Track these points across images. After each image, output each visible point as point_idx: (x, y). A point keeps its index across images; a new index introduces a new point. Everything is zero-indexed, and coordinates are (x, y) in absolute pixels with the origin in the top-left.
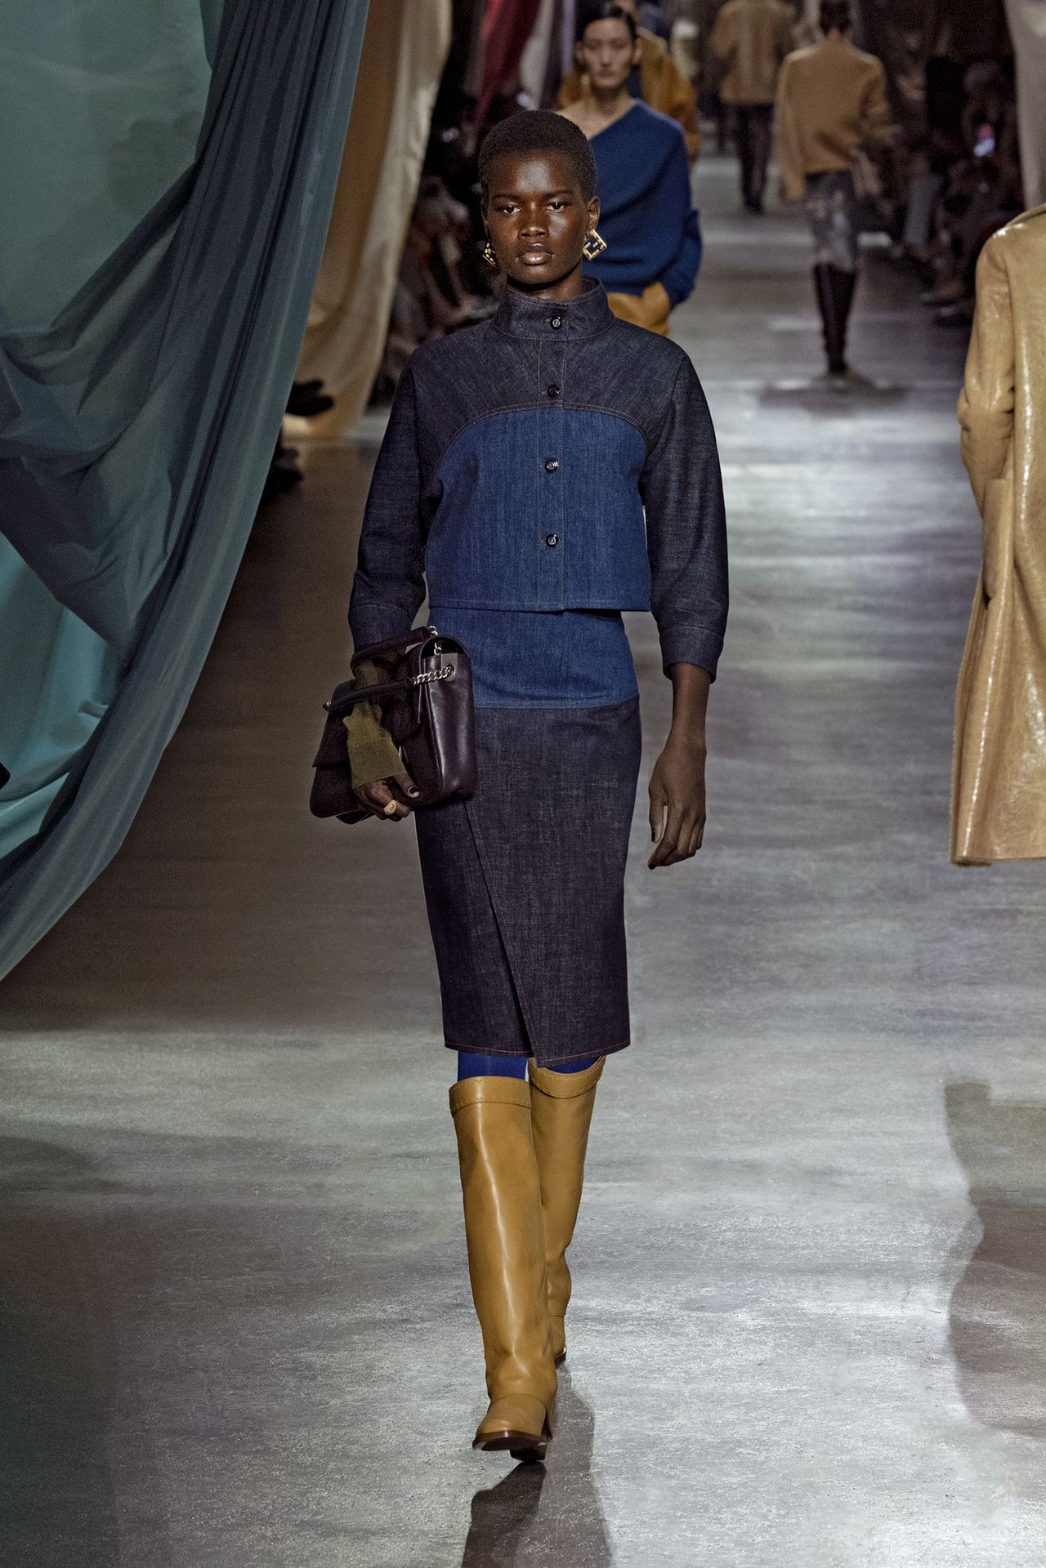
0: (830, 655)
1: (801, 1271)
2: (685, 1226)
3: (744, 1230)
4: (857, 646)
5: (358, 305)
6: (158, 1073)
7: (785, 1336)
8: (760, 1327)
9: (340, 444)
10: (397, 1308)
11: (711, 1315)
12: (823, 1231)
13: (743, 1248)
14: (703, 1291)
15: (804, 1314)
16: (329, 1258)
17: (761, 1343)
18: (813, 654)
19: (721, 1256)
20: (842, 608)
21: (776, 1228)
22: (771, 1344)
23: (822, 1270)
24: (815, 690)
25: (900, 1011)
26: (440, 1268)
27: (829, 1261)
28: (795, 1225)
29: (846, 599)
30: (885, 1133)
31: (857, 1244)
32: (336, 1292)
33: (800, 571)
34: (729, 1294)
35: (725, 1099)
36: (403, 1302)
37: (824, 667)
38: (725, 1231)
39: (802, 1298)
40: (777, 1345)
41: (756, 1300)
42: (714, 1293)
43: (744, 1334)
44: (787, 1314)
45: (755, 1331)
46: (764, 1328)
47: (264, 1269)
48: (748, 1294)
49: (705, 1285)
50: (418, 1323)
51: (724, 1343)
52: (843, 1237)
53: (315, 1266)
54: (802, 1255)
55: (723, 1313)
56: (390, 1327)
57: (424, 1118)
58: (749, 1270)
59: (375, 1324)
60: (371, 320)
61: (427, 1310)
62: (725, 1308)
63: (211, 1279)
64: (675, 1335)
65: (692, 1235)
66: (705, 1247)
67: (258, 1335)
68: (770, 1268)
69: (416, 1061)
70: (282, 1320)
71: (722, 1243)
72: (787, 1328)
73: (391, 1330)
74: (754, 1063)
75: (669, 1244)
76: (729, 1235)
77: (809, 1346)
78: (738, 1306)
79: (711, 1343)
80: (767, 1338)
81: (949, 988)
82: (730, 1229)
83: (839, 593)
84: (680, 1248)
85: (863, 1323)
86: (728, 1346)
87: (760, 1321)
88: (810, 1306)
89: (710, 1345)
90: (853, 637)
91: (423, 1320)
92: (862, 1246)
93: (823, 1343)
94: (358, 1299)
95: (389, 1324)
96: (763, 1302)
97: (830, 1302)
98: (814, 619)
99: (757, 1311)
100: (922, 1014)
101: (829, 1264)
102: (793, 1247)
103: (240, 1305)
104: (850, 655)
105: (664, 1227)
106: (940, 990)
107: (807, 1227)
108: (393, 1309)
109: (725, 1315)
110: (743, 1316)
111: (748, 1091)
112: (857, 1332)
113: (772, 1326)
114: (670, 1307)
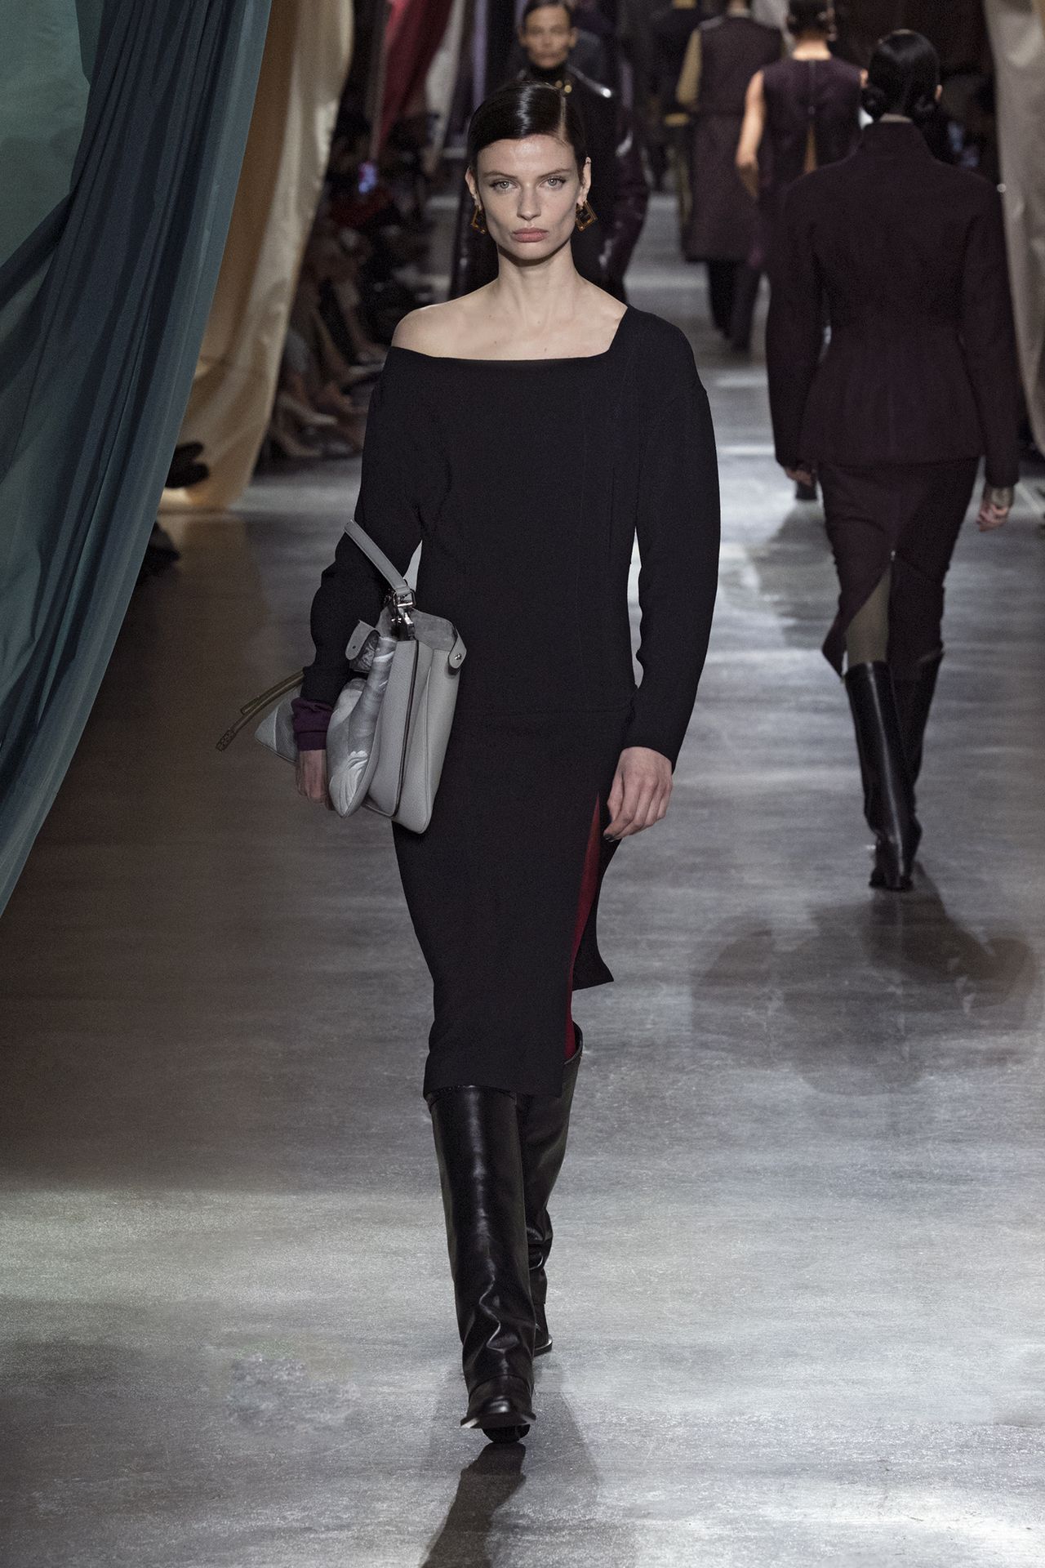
0: (790, 763)
1: (761, 1472)
2: (629, 1420)
3: (696, 1425)
4: (818, 753)
5: (244, 358)
6: (20, 1244)
7: (745, 1547)
8: (716, 1536)
9: (225, 517)
10: (298, 1515)
11: (659, 1523)
12: (788, 1426)
13: (696, 1446)
14: (650, 1496)
15: (766, 1522)
16: (219, 1457)
17: (717, 1555)
18: (768, 763)
19: (670, 1456)
20: (801, 709)
21: (733, 1423)
22: (729, 1557)
23: (785, 1472)
24: (772, 804)
25: (873, 1172)
26: (347, 1468)
27: (794, 1461)
28: (755, 1419)
29: (807, 699)
30: (857, 1314)
31: (826, 1442)
32: (228, 1497)
33: (753, 667)
34: (680, 1498)
35: (672, 1274)
36: (304, 1509)
37: (780, 777)
38: (675, 1426)
39: (765, 1503)
40: (736, 1558)
41: (712, 1506)
42: (663, 1497)
43: (698, 1546)
44: (746, 1523)
45: (711, 1542)
46: (720, 1539)
47: (144, 1470)
48: (702, 1499)
49: (652, 1489)
50: (322, 1532)
51: (676, 1555)
52: (810, 1433)
53: (203, 1466)
54: (764, 1454)
55: (674, 1520)
56: (291, 1537)
57: (326, 1296)
58: (703, 1471)
59: (272, 1534)
60: (257, 373)
61: (332, 1517)
62: (675, 1515)
63: (85, 1481)
64: (618, 1546)
65: (637, 1431)
66: (652, 1446)
67: (140, 1545)
68: (726, 1469)
69: (317, 1229)
70: (166, 1529)
71: (672, 1440)
72: (747, 1539)
73: (291, 1541)
74: (704, 1232)
75: (609, 1441)
76: (680, 1431)
77: (773, 1559)
78: (690, 1513)
79: (659, 1555)
80: (725, 1549)
81: (929, 1146)
82: (680, 1423)
83: (798, 691)
84: (623, 1446)
85: (834, 1532)
86: (679, 1559)
87: (718, 1530)
88: (774, 1512)
89: (658, 1558)
90: (816, 742)
91: (328, 1529)
92: (832, 1444)
93: (788, 1555)
94: (253, 1505)
95: (291, 1533)
96: (719, 1509)
97: (796, 1508)
98: (769, 722)
99: (714, 1518)
100: (899, 1176)
101: (794, 1464)
102: (752, 1445)
103: (118, 1511)
104: (811, 763)
105: (604, 1422)
106: (920, 1149)
107: (768, 1421)
108: (293, 1516)
109: (675, 1524)
110: (695, 1525)
111: (698, 1265)
112: (827, 1543)
113: (730, 1536)
114: (612, 1513)
